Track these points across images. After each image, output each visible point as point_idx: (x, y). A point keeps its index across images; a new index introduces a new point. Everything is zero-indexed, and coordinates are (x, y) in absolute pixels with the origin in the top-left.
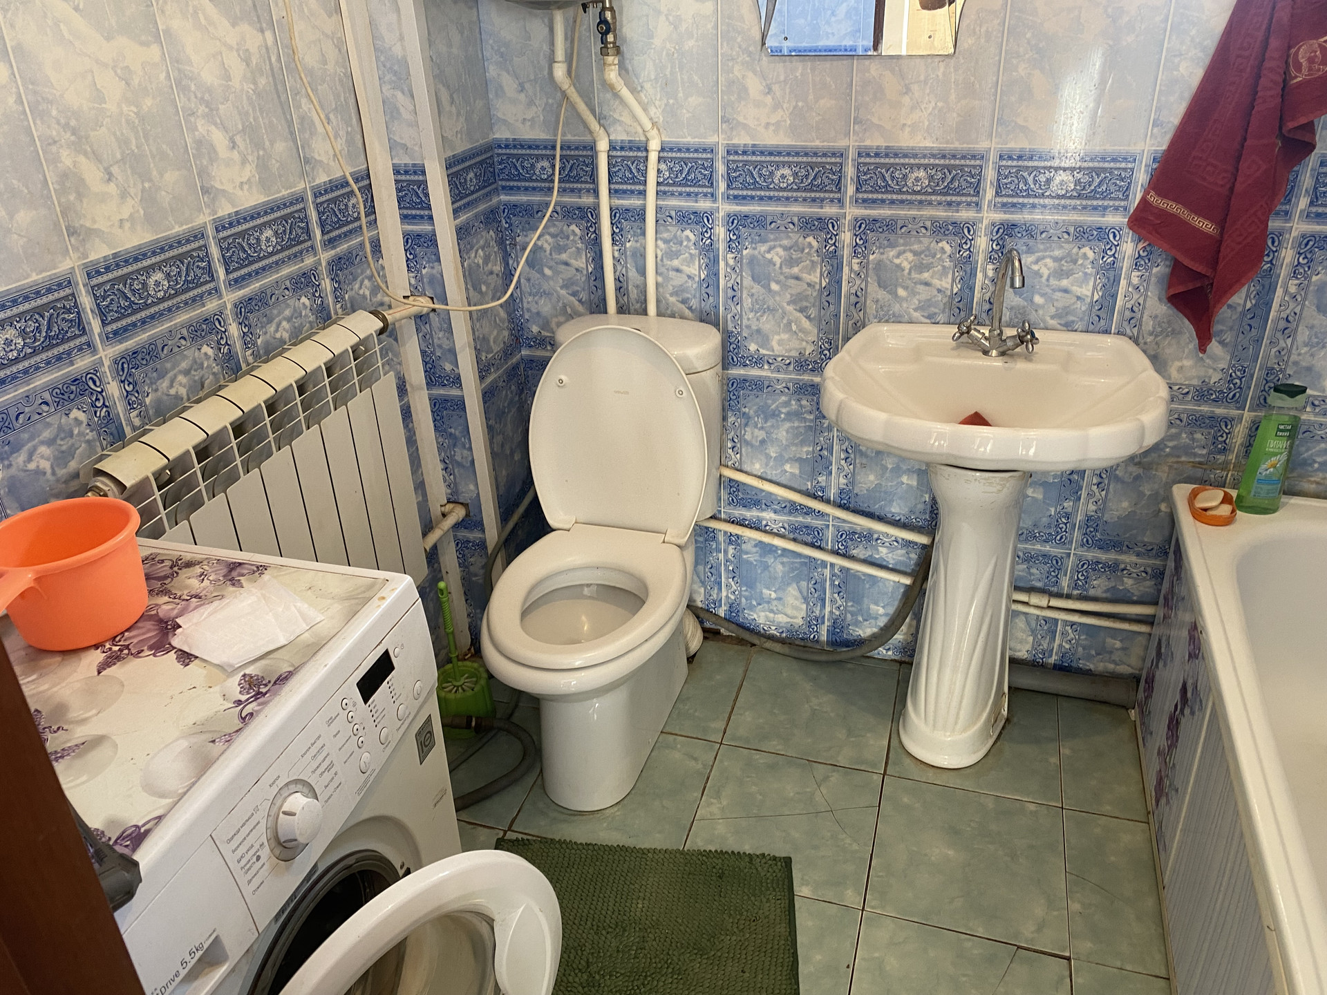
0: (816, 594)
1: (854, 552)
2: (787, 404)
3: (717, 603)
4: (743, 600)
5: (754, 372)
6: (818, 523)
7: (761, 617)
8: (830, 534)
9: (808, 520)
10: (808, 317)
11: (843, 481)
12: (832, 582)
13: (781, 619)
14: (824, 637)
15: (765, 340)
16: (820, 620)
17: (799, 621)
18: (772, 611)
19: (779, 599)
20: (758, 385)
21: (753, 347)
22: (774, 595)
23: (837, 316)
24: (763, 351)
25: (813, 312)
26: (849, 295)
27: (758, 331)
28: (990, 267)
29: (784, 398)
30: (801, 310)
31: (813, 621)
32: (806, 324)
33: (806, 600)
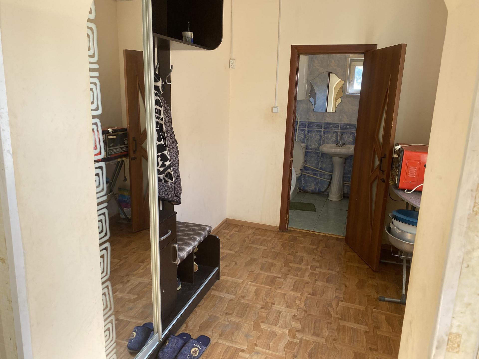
0: (316, 185)
1: (322, 177)
2: (314, 155)
3: (301, 186)
4: (305, 186)
5: (309, 150)
6: (317, 173)
7: (308, 188)
8: (319, 174)
9: (316, 172)
10: (317, 143)
11: (321, 166)
12: (319, 182)
13: (311, 189)
14: (317, 191)
15: (311, 146)
16: (316, 188)
17: (313, 189)
18: (309, 187)
19: (311, 185)
20: (310, 152)
21: (309, 147)
22: (310, 185)
23: (321, 143)
24: (311, 148)
25: (318, 142)
26: (322, 140)
27: (310, 145)
28: (340, 137)
29: (313, 154)
30: (316, 142)
31: (316, 189)
32: (317, 144)
33: (315, 185)
